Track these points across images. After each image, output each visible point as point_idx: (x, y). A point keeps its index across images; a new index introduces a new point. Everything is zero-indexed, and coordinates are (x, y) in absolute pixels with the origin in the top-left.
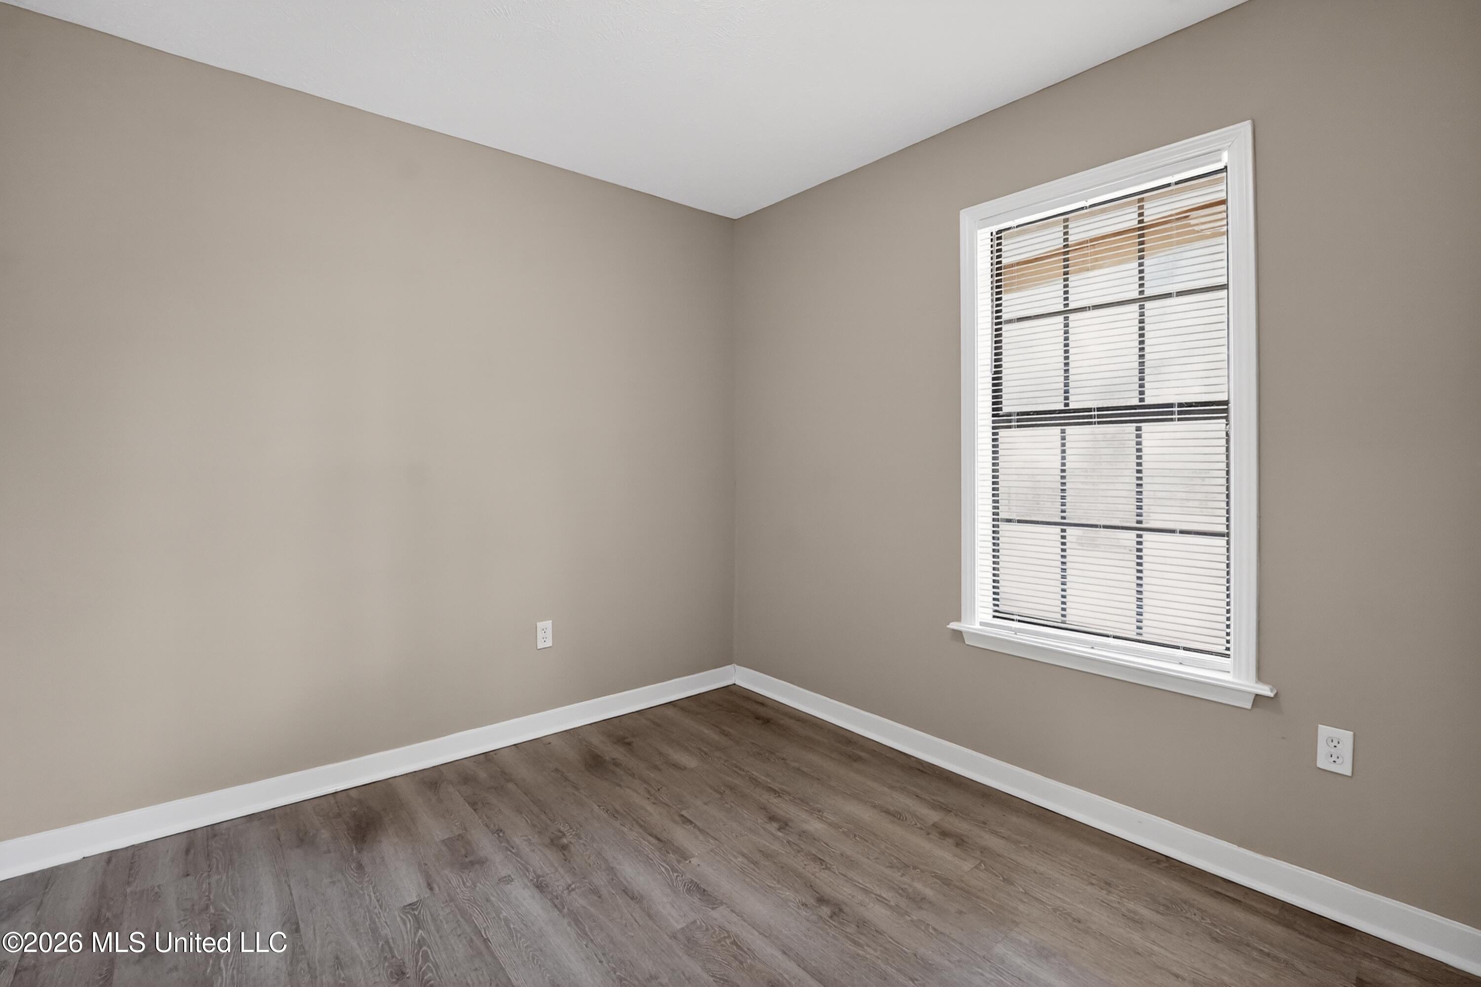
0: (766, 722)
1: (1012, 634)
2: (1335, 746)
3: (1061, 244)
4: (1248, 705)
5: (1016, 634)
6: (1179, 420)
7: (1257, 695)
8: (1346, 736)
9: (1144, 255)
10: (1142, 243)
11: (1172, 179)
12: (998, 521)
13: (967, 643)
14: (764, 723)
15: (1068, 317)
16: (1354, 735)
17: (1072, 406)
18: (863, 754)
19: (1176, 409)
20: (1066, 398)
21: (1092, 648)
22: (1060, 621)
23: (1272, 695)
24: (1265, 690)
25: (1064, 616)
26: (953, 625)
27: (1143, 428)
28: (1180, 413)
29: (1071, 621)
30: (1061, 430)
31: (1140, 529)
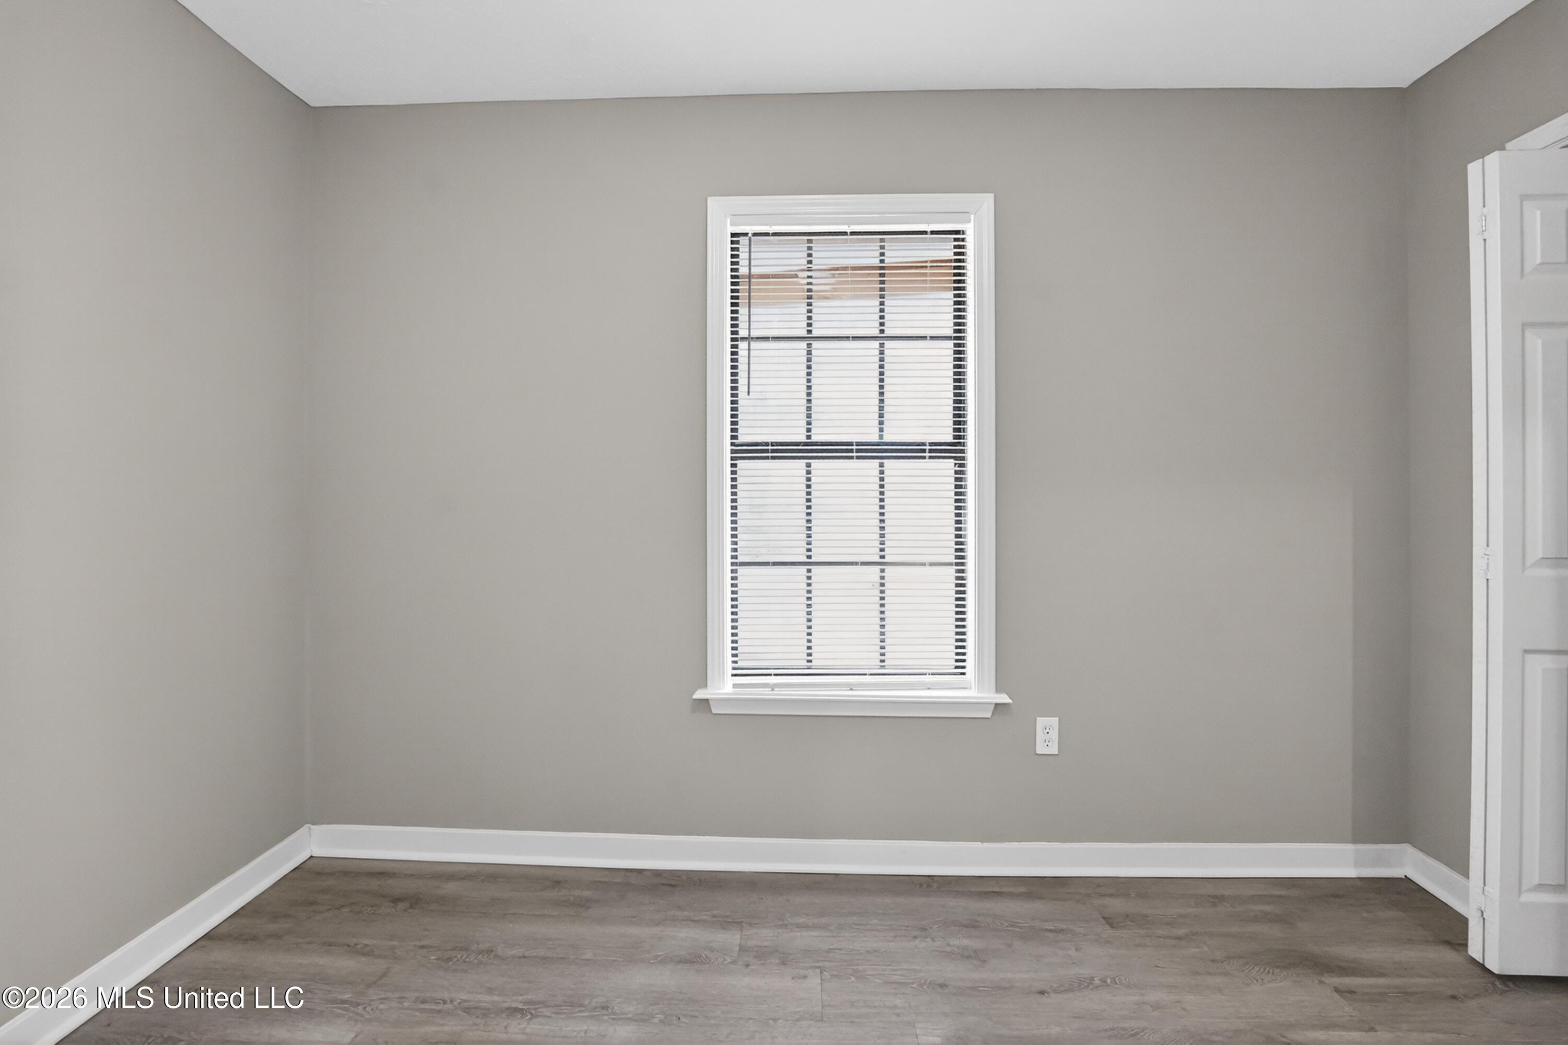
0: (414, 901)
1: (767, 690)
2: (1048, 733)
3: (805, 265)
4: (988, 715)
5: (773, 690)
6: (930, 457)
7: (997, 705)
8: (1054, 721)
9: (884, 294)
10: (883, 282)
11: (929, 228)
12: (737, 565)
13: (714, 712)
14: (411, 907)
15: (811, 344)
16: (1059, 719)
17: (815, 438)
18: (587, 893)
19: (928, 448)
20: (809, 430)
21: (851, 689)
22: (806, 667)
23: (1009, 701)
24: (1004, 699)
25: (810, 661)
26: (699, 694)
27: (885, 465)
28: (931, 451)
29: (816, 666)
30: (807, 463)
31: (882, 563)
